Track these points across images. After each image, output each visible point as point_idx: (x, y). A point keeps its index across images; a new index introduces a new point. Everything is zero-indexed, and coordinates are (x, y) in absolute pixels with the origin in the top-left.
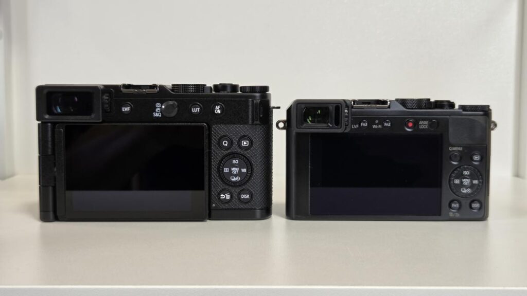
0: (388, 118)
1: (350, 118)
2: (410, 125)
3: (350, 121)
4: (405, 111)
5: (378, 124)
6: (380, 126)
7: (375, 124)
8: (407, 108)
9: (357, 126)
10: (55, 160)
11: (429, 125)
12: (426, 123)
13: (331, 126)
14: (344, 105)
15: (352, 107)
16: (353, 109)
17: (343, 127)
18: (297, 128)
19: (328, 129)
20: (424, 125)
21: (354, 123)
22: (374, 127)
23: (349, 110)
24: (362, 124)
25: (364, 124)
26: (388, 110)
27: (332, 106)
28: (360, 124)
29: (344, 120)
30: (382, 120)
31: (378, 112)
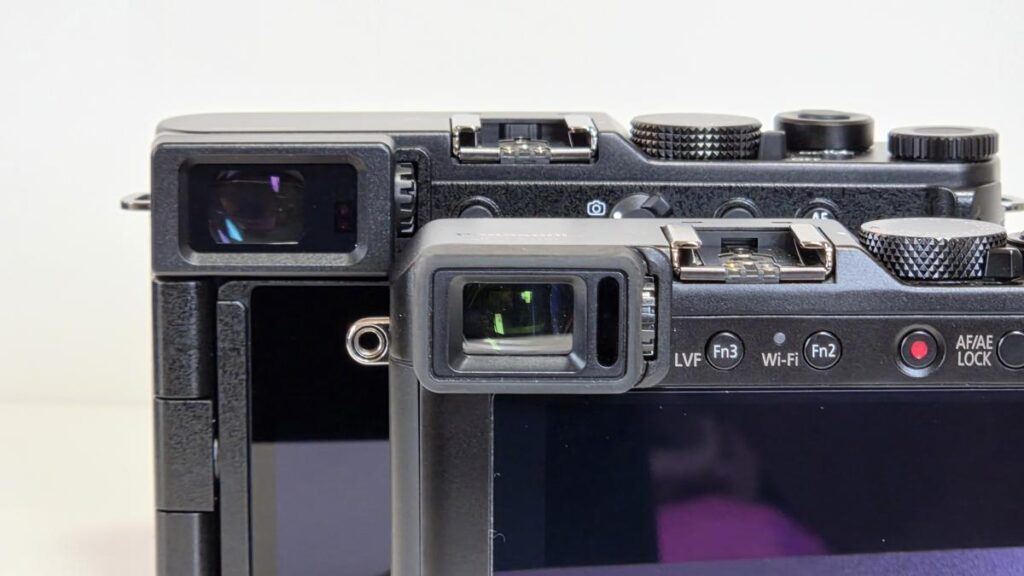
0: (825, 325)
1: (664, 323)
2: (920, 350)
3: (663, 340)
4: (897, 294)
5: (784, 350)
6: (792, 358)
7: (773, 349)
8: (905, 280)
9: (696, 357)
10: (216, 415)
11: (997, 354)
12: (983, 342)
13: (581, 364)
14: (636, 273)
15: (676, 277)
16: (677, 286)
17: (635, 364)
18: (436, 375)
19: (571, 377)
20: (975, 350)
21: (681, 344)
22: (769, 359)
23: (663, 294)
24: (717, 350)
25: (726, 351)
26: (828, 287)
27: (585, 280)
28: (707, 349)
29: (638, 339)
30: (801, 333)
31: (786, 297)
